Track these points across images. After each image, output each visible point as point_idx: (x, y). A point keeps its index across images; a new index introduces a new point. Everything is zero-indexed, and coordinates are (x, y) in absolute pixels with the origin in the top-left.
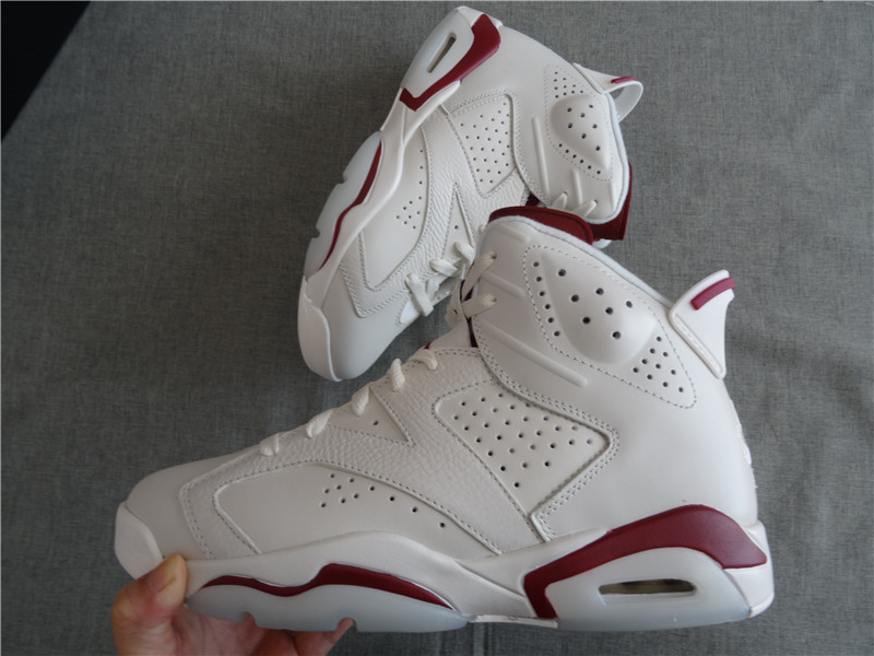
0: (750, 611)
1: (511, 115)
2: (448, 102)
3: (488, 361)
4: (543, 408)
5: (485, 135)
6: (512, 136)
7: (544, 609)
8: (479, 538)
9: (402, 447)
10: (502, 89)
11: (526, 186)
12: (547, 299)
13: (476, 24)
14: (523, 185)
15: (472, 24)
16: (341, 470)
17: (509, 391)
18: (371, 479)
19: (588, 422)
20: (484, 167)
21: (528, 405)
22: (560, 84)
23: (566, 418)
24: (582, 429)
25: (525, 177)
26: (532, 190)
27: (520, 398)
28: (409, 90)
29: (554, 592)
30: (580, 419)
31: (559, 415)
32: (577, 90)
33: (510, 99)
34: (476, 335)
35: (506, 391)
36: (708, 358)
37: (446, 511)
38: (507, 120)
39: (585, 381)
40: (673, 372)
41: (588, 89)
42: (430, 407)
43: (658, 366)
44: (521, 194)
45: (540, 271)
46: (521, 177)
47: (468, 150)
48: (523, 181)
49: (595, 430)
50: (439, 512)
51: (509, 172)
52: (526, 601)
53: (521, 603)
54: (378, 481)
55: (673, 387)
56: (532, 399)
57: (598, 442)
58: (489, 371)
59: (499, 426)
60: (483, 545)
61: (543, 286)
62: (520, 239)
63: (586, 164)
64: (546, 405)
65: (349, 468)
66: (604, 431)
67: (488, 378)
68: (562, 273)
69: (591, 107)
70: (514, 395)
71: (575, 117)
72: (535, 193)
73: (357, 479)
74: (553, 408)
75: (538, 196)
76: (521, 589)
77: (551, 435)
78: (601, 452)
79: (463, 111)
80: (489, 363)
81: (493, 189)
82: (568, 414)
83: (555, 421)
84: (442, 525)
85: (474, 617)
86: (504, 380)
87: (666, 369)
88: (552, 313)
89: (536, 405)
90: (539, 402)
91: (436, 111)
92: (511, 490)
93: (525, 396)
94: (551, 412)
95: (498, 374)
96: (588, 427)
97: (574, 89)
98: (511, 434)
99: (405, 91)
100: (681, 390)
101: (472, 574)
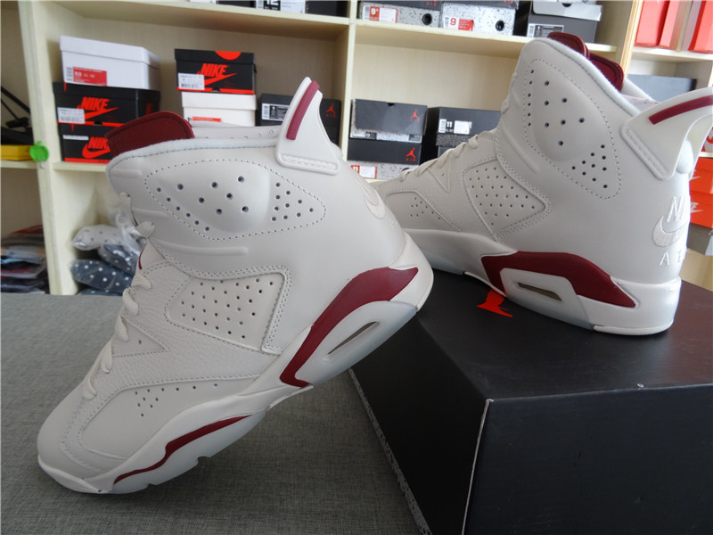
0: (417, 308)
3: (179, 266)
4: (232, 279)
7: (301, 384)
8: (240, 378)
9: (163, 354)
12: (184, 211)
16: (138, 388)
17: (204, 280)
18: (159, 385)
19: (263, 272)
21: (221, 283)
23: (249, 277)
24: (263, 278)
27: (214, 280)
29: (299, 375)
30: (257, 273)
31: (243, 278)
34: (160, 251)
37: (212, 378)
39: (245, 249)
40: (300, 202)
42: (164, 317)
43: (287, 206)
45: (165, 193)
49: (271, 274)
50: (209, 380)
54: (163, 384)
55: (305, 213)
56: (222, 278)
57: (276, 280)
58: (185, 273)
59: (212, 307)
60: (245, 379)
61: (175, 203)
62: (134, 177)
64: (232, 277)
65: (142, 385)
66: (277, 270)
67: (186, 277)
68: (181, 187)
70: (209, 280)
73: (151, 389)
74: (237, 276)
76: (282, 384)
77: (246, 294)
78: (282, 286)
80: (180, 268)
82: (248, 274)
83: (244, 283)
84: (216, 385)
86: (196, 274)
87: (294, 204)
88: (193, 218)
89: (226, 280)
90: (227, 277)
92: (242, 342)
93: (216, 277)
94: (238, 279)
95: (190, 272)
96: (266, 274)
98: (222, 308)
100: (311, 210)
101: (248, 396)
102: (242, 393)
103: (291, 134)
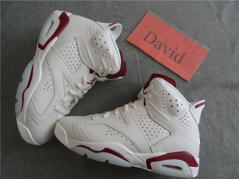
0: (192, 176)
1: (77, 45)
2: (54, 45)
3: (148, 110)
4: (158, 123)
5: (69, 54)
6: (79, 51)
7: (149, 167)
8: (139, 149)
9: (125, 125)
10: (72, 36)
11: (88, 67)
12: (164, 99)
13: (60, 16)
14: (87, 67)
15: (59, 16)
16: (111, 127)
17: (151, 118)
18: (118, 131)
19: (167, 129)
20: (71, 64)
21: (155, 122)
22: (92, 30)
23: (163, 127)
24: (165, 130)
25: (86, 64)
26: (90, 68)
27: (153, 120)
28: (40, 43)
29: (152, 164)
30: (166, 128)
31: (161, 126)
32: (98, 31)
33: (76, 39)
34: (146, 103)
35: (150, 117)
36: (196, 119)
37: (133, 142)
38: (76, 47)
39: (169, 120)
40: (188, 121)
41: (101, 30)
42: (133, 117)
43: (185, 119)
44: (87, 70)
45: (164, 93)
46: (85, 64)
47: (64, 60)
48: (86, 66)
49: (168, 131)
50: (132, 142)
51: (81, 63)
52: (146, 164)
53: (145, 165)
54: (119, 132)
55: (187, 125)
56: (156, 121)
57: (169, 133)
58: (147, 112)
59: (147, 125)
60: (139, 150)
61: (164, 96)
63: (105, 55)
64: (159, 123)
65: (113, 127)
66: (170, 131)
67: (147, 114)
68: (169, 94)
69: (103, 36)
70: (152, 119)
71: (98, 41)
72: (91, 68)
73: (114, 130)
74: (160, 124)
75: (92, 69)
76: (145, 162)
77: (158, 130)
78: (169, 136)
79: (60, 47)
80: (148, 111)
81: (77, 70)
82: (163, 126)
83: (160, 127)
84: (132, 145)
85: (134, 165)
86: (150, 115)
87: (186, 120)
88: (164, 103)
89: (156, 122)
90: (158, 122)
91: (50, 49)
92: (148, 140)
93: (155, 120)
94: (160, 125)
95: (149, 113)
96: (167, 130)
97: (96, 31)
98: (150, 128)
99: (39, 44)
100: (189, 126)
101: (136, 156)
102: (134, 153)
103: (196, 107)
